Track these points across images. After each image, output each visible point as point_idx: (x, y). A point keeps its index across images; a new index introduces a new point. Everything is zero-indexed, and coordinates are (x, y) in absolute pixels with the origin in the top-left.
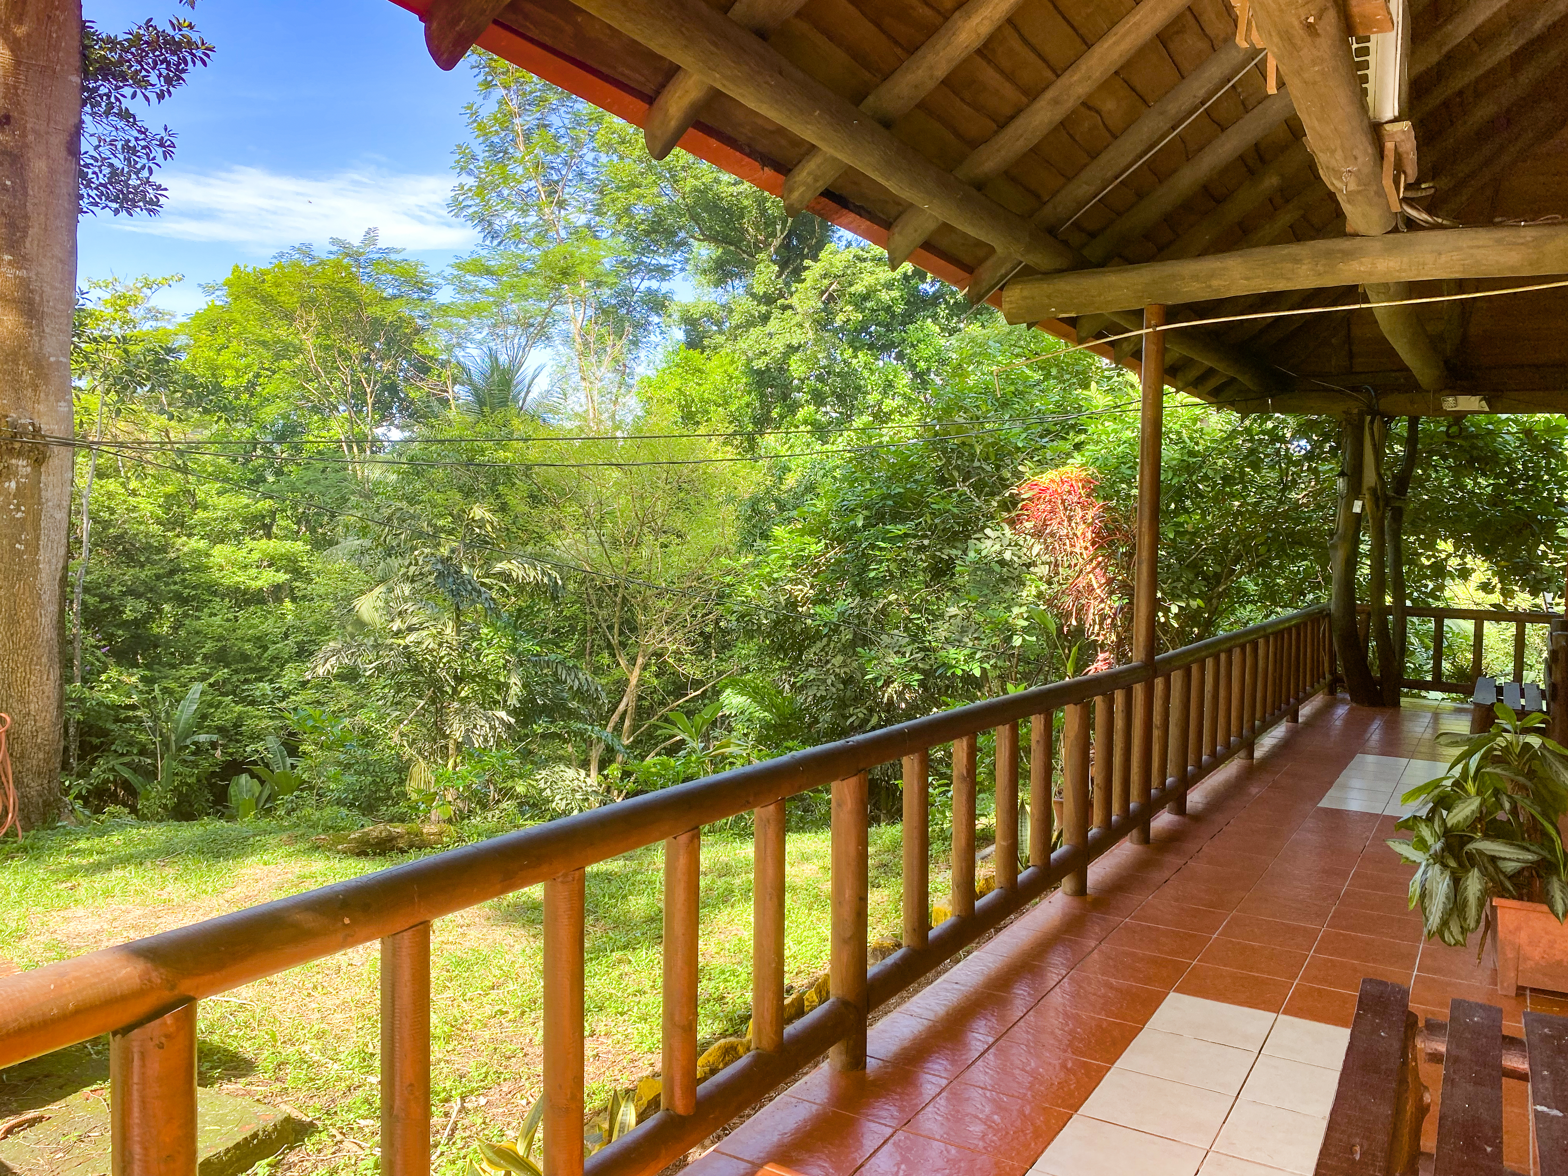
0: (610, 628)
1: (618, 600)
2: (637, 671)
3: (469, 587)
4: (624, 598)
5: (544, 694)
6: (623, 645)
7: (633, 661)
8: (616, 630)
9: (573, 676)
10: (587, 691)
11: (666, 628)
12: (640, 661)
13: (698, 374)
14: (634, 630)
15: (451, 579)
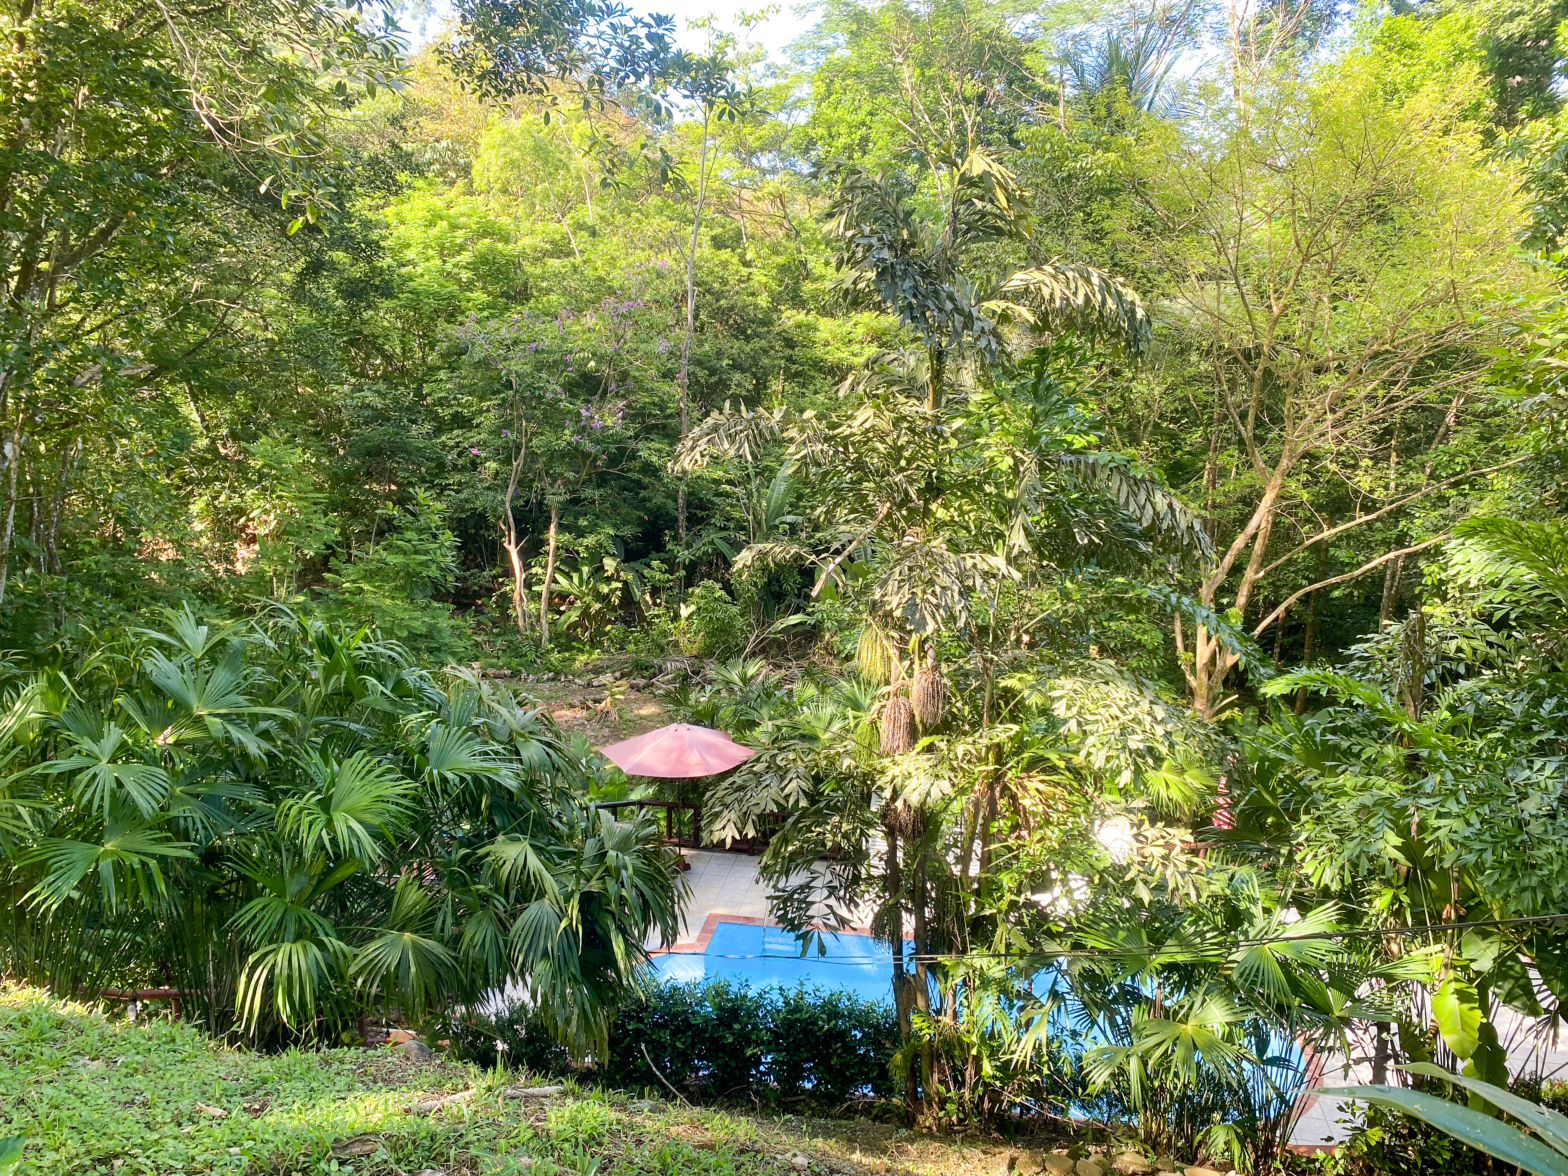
0: (1243, 416)
1: (1258, 374)
2: (1277, 480)
3: (949, 306)
4: (1267, 372)
5: (1088, 526)
6: (1260, 440)
7: (1273, 462)
8: (1251, 418)
9: (1142, 497)
10: (1171, 529)
11: (1330, 417)
12: (1284, 463)
13: (1408, 51)
14: (1277, 420)
15: (908, 284)
